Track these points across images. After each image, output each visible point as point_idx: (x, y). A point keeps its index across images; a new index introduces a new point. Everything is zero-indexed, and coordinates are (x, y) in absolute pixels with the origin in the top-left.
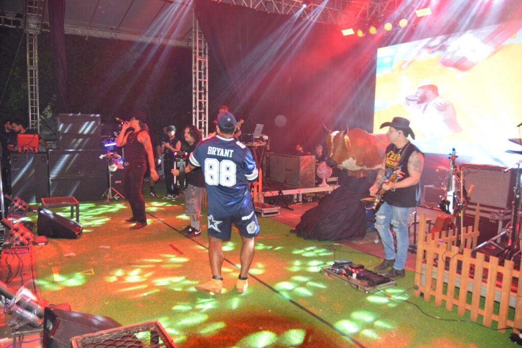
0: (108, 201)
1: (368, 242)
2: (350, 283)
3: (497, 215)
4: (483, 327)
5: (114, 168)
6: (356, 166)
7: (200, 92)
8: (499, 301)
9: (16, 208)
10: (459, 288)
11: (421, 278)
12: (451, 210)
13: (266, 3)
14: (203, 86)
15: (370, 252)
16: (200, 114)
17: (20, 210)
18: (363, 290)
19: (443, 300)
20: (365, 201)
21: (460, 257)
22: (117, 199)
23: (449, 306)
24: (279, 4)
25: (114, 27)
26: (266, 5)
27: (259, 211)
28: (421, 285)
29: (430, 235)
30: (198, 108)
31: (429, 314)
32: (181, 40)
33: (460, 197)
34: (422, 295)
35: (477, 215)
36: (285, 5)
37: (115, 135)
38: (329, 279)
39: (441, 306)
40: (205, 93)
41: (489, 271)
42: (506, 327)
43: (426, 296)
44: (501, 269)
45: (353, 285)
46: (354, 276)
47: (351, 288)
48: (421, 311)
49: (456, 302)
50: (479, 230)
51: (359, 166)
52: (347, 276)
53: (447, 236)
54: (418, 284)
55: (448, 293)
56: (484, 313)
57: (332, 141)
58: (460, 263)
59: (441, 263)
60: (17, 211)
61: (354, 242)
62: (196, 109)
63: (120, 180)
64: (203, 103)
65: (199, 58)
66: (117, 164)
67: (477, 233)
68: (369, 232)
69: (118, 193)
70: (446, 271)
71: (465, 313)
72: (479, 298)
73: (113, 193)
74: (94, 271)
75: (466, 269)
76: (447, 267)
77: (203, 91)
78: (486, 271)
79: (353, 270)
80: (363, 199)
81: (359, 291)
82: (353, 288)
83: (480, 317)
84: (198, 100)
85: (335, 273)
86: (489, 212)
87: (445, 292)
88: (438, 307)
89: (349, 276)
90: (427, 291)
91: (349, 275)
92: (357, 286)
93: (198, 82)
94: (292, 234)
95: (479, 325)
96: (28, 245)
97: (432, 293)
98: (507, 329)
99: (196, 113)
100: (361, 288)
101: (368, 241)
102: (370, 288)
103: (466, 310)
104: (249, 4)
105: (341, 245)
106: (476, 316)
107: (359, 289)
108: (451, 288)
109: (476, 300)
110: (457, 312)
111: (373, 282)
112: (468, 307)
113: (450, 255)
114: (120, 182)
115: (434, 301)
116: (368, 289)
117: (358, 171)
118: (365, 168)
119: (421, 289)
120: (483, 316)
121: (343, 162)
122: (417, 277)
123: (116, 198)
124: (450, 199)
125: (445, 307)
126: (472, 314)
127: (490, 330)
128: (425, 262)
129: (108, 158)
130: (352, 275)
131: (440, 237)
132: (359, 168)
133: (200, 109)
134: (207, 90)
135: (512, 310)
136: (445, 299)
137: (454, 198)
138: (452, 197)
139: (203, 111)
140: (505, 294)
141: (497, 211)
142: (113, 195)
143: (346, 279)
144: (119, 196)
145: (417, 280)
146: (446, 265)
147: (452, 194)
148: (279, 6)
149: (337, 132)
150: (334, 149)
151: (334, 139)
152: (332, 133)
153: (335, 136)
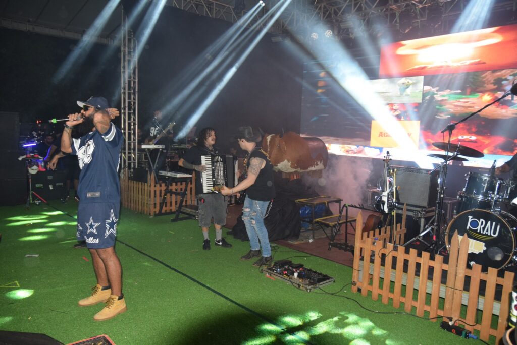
0: (28, 206)
1: (303, 242)
2: (292, 282)
3: (420, 213)
4: (417, 318)
5: (33, 170)
6: (290, 168)
7: (130, 92)
8: (430, 293)
10: (394, 282)
11: (358, 275)
12: (386, 210)
13: (197, 5)
14: (132, 86)
15: (306, 251)
16: (129, 114)
18: (304, 289)
19: (379, 294)
20: (299, 202)
21: (394, 253)
22: (38, 204)
23: (385, 300)
24: (210, 7)
26: (197, 8)
27: (193, 214)
28: (358, 281)
29: (365, 234)
30: (127, 109)
31: (368, 308)
32: (106, 38)
33: (393, 198)
34: (359, 290)
35: (405, 214)
36: (216, 9)
37: (34, 135)
38: (272, 279)
39: (378, 300)
40: (134, 94)
41: (422, 265)
42: (437, 317)
43: (364, 292)
44: (432, 263)
45: (294, 284)
46: (296, 275)
47: (293, 287)
48: (361, 306)
49: (391, 296)
50: (406, 228)
51: (293, 168)
52: (288, 276)
53: (380, 234)
54: (356, 280)
55: (385, 287)
56: (417, 304)
57: (268, 143)
58: (394, 259)
59: (377, 259)
61: (290, 242)
62: (125, 109)
63: (41, 183)
64: (132, 103)
65: (128, 57)
66: (38, 166)
67: (404, 230)
68: (303, 232)
69: (39, 197)
70: (382, 267)
71: (400, 306)
72: (412, 290)
73: (34, 198)
74: (19, 283)
75: (400, 265)
76: (383, 263)
77: (132, 92)
78: (418, 265)
79: (294, 270)
80: (297, 201)
81: (301, 290)
82: (295, 287)
83: (414, 308)
84: (127, 101)
85: (277, 273)
86: (412, 211)
87: (381, 286)
88: (375, 301)
89: (291, 276)
90: (365, 286)
91: (291, 274)
92: (299, 285)
93: (127, 82)
94: (229, 236)
95: (413, 315)
97: (369, 288)
98: (437, 318)
99: (125, 113)
100: (303, 287)
101: (303, 240)
102: (312, 286)
103: (401, 302)
104: (180, 5)
105: (278, 246)
106: (410, 308)
107: (301, 287)
108: (386, 283)
109: (410, 292)
110: (392, 305)
111: (313, 280)
112: (402, 299)
113: (386, 251)
114: (42, 185)
115: (371, 295)
116: (310, 287)
117: (292, 173)
118: (299, 170)
119: (358, 285)
120: (416, 308)
121: (279, 165)
122: (355, 274)
123: (37, 202)
124: (385, 199)
125: (381, 301)
126: (406, 306)
127: (423, 320)
128: (362, 259)
129: (28, 160)
130: (293, 275)
131: (374, 235)
132: (293, 170)
133: (129, 110)
134: (137, 90)
135: (442, 300)
136: (381, 293)
137: (388, 198)
138: (386, 197)
139: (132, 112)
140: (436, 285)
141: (419, 209)
142: (33, 200)
143: (288, 279)
144: (41, 200)
145: (355, 276)
146: (381, 261)
147: (387, 195)
148: (210, 9)
149: (273, 135)
150: (270, 151)
151: (270, 142)
152: (268, 136)
153: (271, 139)
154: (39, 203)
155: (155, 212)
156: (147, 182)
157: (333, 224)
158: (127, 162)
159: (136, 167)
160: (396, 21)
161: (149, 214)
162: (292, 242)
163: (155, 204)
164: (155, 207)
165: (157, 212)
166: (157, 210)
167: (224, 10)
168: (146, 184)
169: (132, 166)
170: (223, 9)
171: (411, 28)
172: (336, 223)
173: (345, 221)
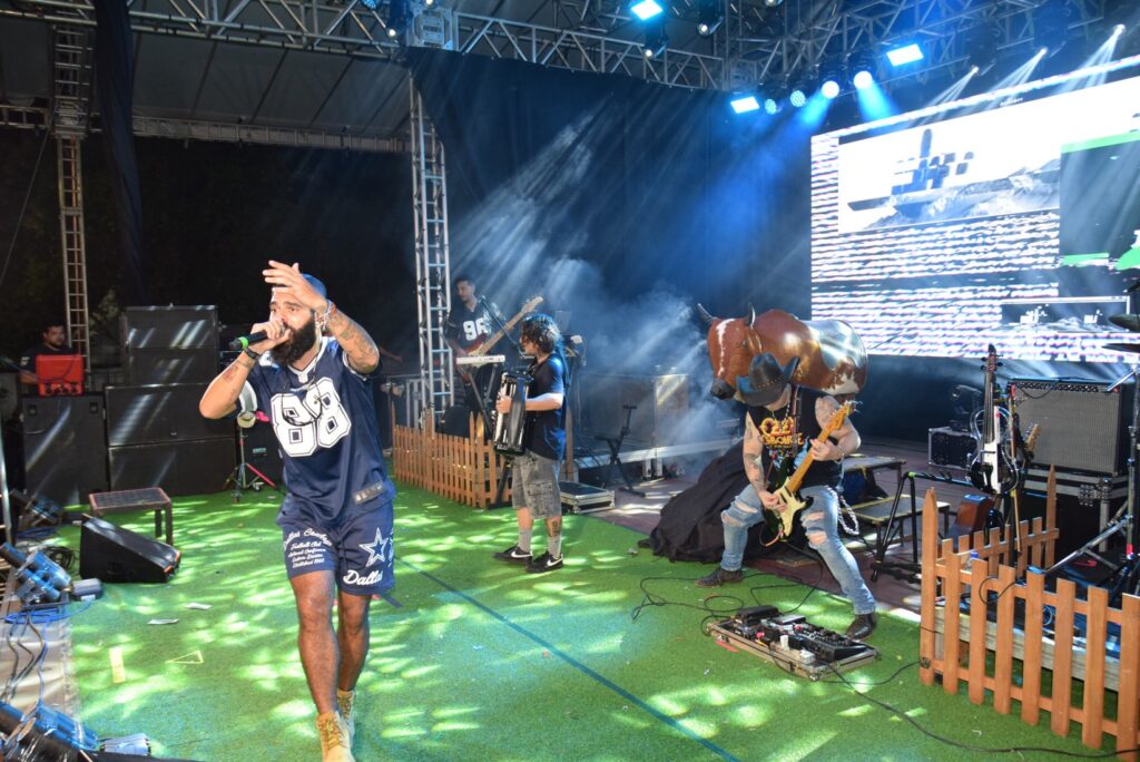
0: (238, 493)
2: (775, 658)
3: (1096, 488)
5: (248, 420)
7: (432, 246)
8: (1115, 689)
9: (37, 517)
10: (1021, 661)
11: (934, 641)
12: (996, 485)
13: (566, 51)
14: (437, 233)
16: (434, 293)
17: (45, 522)
18: (804, 675)
19: (987, 689)
21: (1018, 591)
22: (257, 488)
23: (1002, 704)
24: (594, 52)
25: (243, 118)
26: (566, 57)
27: (569, 502)
28: (935, 656)
29: (948, 542)
30: (428, 282)
32: (390, 140)
34: (938, 678)
35: (1052, 490)
36: (607, 55)
38: (730, 649)
39: (984, 704)
40: (442, 248)
41: (1089, 619)
43: (949, 682)
44: (1114, 615)
45: (782, 664)
46: (784, 640)
47: (777, 670)
49: (1016, 694)
50: (1057, 525)
52: (768, 643)
53: (987, 542)
54: (928, 655)
55: (998, 672)
56: (1083, 717)
57: (721, 339)
58: (1020, 605)
59: (978, 606)
60: (38, 525)
61: (781, 562)
62: (423, 284)
63: (263, 446)
64: (439, 270)
65: (426, 174)
67: (1053, 531)
69: (260, 475)
70: (989, 623)
71: (1040, 718)
72: (1068, 682)
73: (250, 476)
74: (203, 655)
75: (1033, 617)
76: (991, 614)
77: (437, 245)
78: (1080, 621)
79: (781, 629)
81: (797, 676)
82: (783, 669)
83: (1075, 727)
84: (427, 265)
85: (742, 635)
86: (1076, 484)
87: (990, 670)
88: (976, 706)
89: (773, 643)
90: (947, 666)
91: (772, 640)
92: (792, 666)
93: (425, 226)
94: (642, 549)
96: (59, 600)
97: (961, 673)
99: (424, 292)
100: (800, 669)
102: (822, 668)
103: (1041, 710)
104: (529, 55)
106: (1064, 725)
107: (797, 671)
108: (1002, 663)
109: (1062, 687)
110: (1019, 716)
111: (826, 653)
112: (1045, 704)
113: (997, 585)
114: (264, 449)
115: (967, 692)
116: (816, 670)
119: (935, 666)
120: (1080, 725)
122: (926, 639)
124: (992, 460)
125: (992, 706)
126: (1055, 720)
130: (778, 640)
131: (971, 547)
133: (433, 283)
134: (446, 242)
136: (991, 688)
137: (1000, 457)
138: (995, 456)
139: (439, 287)
140: (1129, 671)
141: (1095, 480)
142: (249, 480)
143: (767, 650)
144: (263, 481)
145: (925, 645)
146: (988, 609)
147: (995, 449)
148: (595, 56)
149: (732, 320)
150: (724, 358)
151: (724, 336)
152: (718, 323)
153: (726, 329)
154: (260, 487)
155: (488, 500)
156: (469, 437)
157: (881, 519)
158: (432, 394)
159: (452, 404)
160: (1028, 30)
161: (474, 505)
162: (786, 564)
163: (487, 483)
164: (488, 489)
165: (493, 501)
166: (493, 495)
167: (626, 54)
168: (467, 440)
169: (444, 403)
170: (623, 51)
171: (1064, 43)
172: (888, 517)
173: (910, 511)
